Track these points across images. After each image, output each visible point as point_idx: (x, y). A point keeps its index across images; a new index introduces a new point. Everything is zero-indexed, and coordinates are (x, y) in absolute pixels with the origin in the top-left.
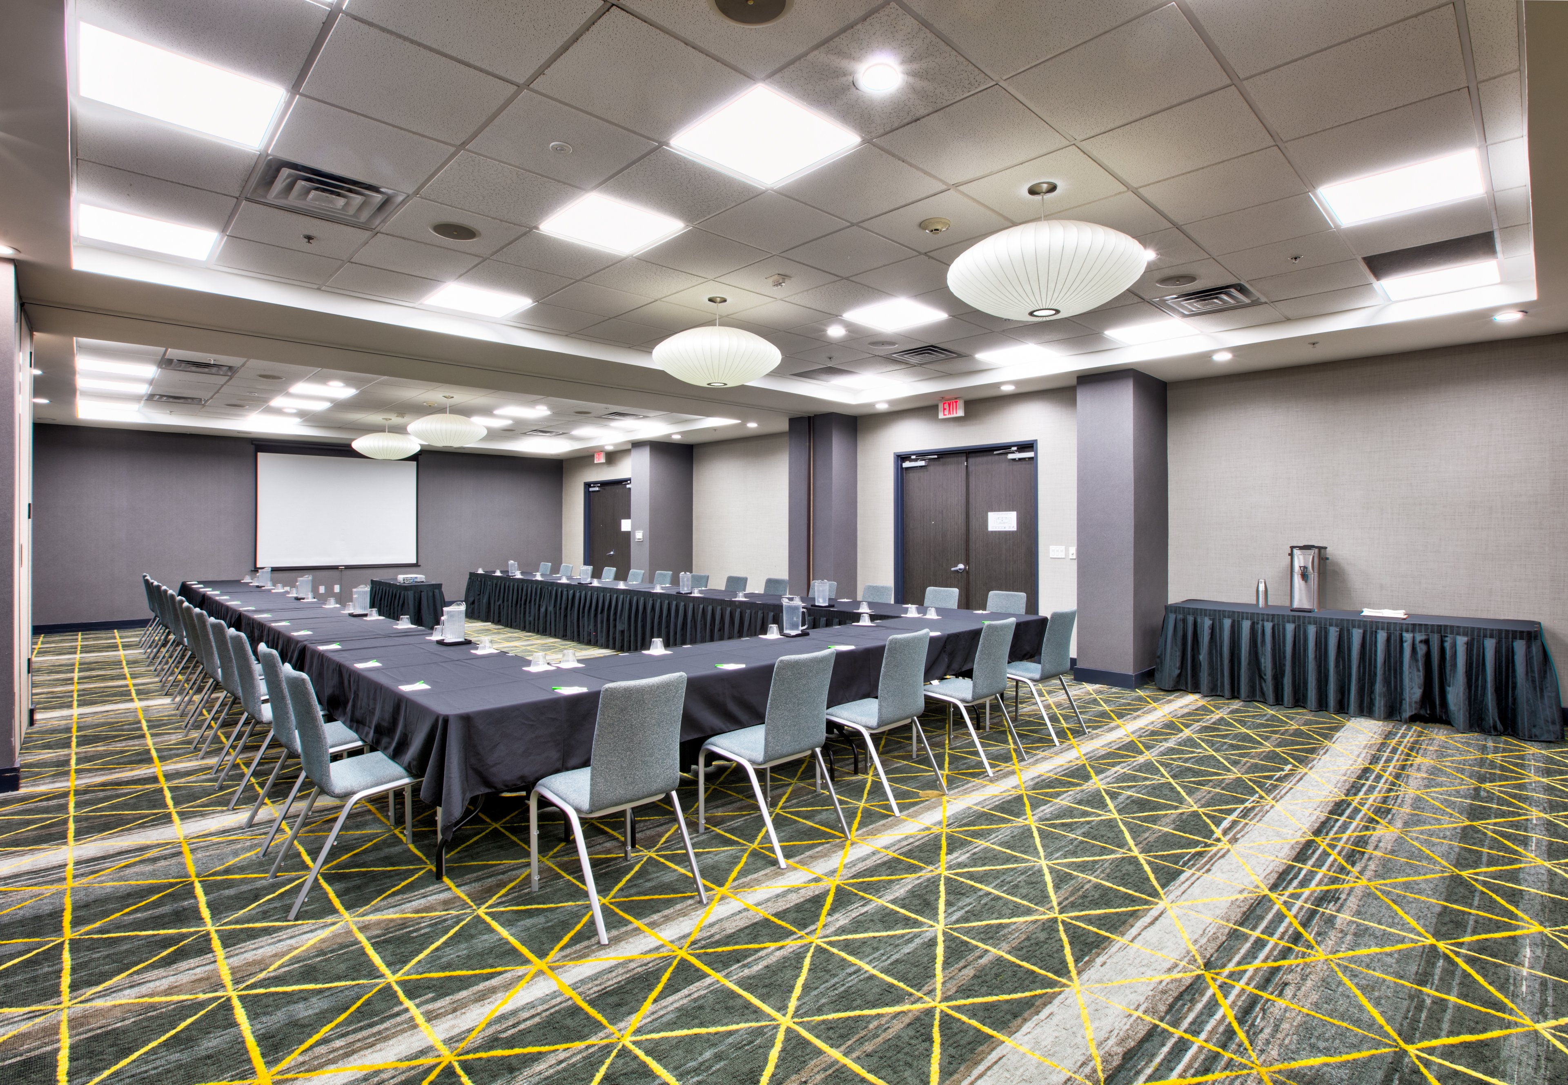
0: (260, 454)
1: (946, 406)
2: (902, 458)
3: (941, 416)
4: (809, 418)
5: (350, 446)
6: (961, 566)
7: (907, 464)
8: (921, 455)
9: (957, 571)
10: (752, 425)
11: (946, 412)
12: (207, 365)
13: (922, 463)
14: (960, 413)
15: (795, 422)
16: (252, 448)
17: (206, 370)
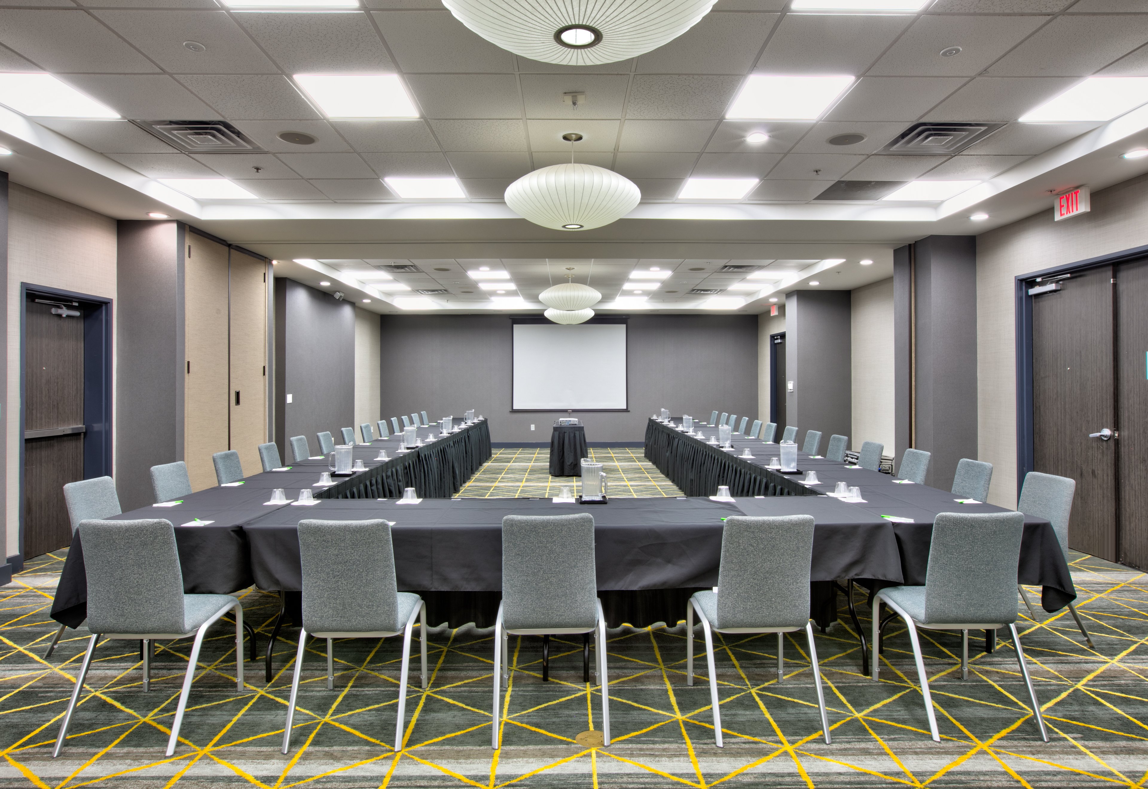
0: (514, 325)
1: (1064, 202)
2: (1027, 282)
3: (1058, 217)
4: (910, 245)
5: (543, 315)
6: (1107, 432)
7: (1033, 291)
8: (1049, 276)
9: (1100, 439)
10: (866, 262)
11: (1064, 211)
12: (405, 266)
13: (1052, 287)
14: (1083, 207)
15: (897, 252)
16: (510, 321)
17: (403, 270)
